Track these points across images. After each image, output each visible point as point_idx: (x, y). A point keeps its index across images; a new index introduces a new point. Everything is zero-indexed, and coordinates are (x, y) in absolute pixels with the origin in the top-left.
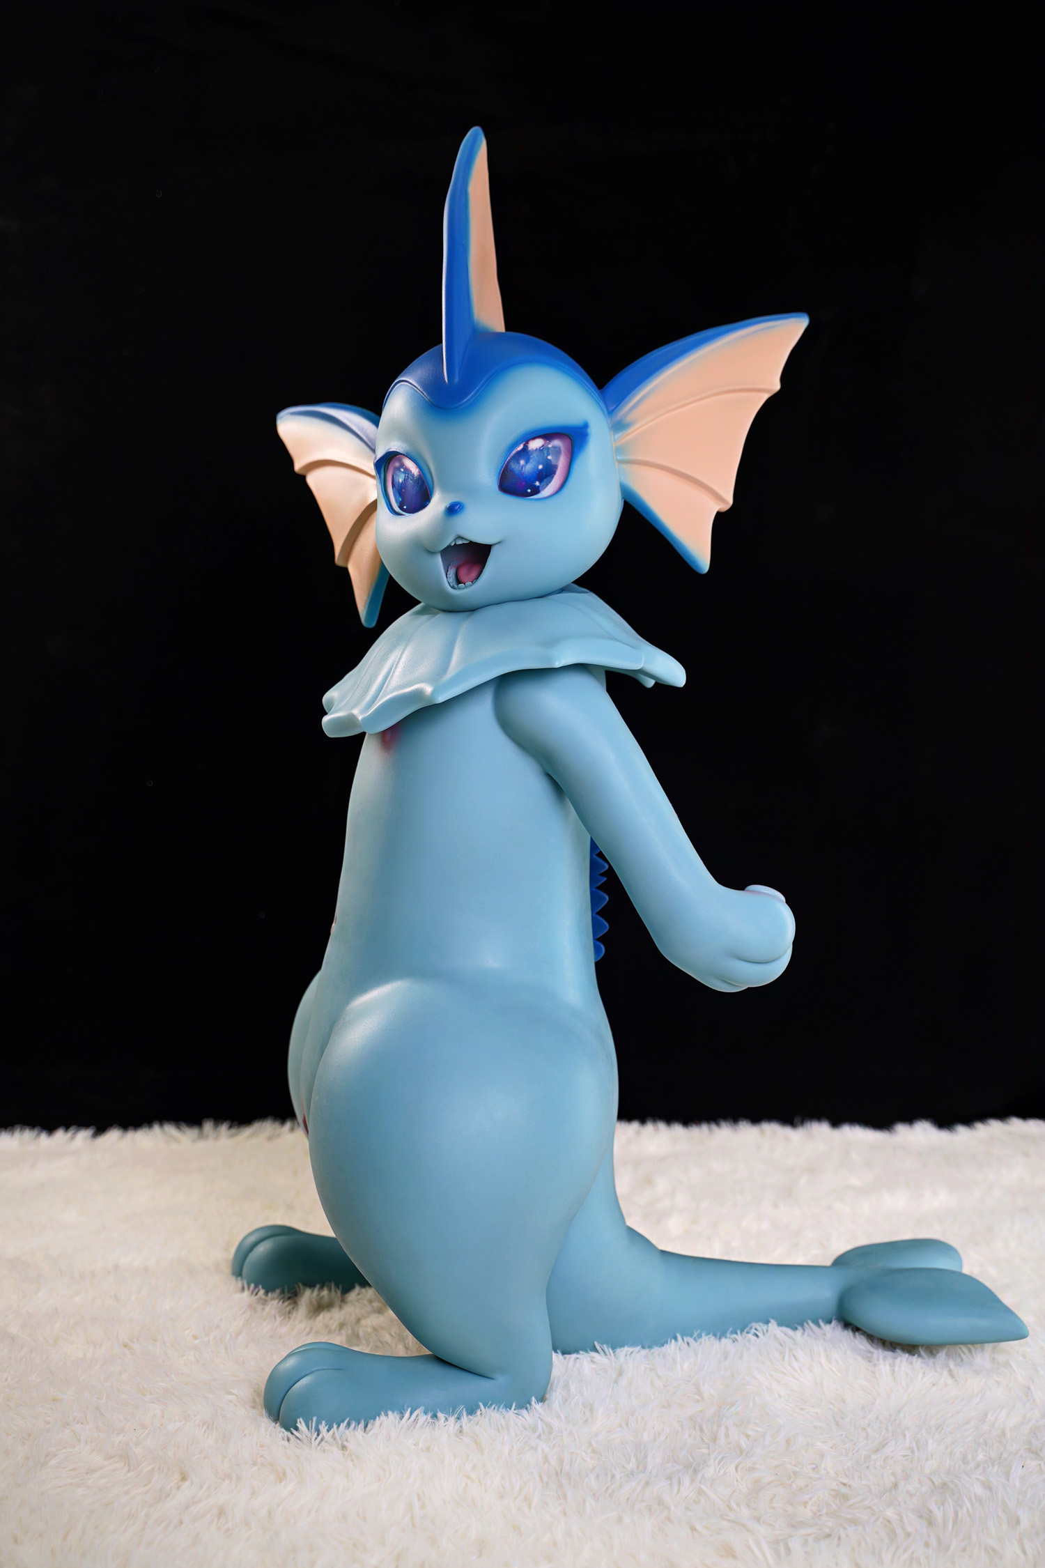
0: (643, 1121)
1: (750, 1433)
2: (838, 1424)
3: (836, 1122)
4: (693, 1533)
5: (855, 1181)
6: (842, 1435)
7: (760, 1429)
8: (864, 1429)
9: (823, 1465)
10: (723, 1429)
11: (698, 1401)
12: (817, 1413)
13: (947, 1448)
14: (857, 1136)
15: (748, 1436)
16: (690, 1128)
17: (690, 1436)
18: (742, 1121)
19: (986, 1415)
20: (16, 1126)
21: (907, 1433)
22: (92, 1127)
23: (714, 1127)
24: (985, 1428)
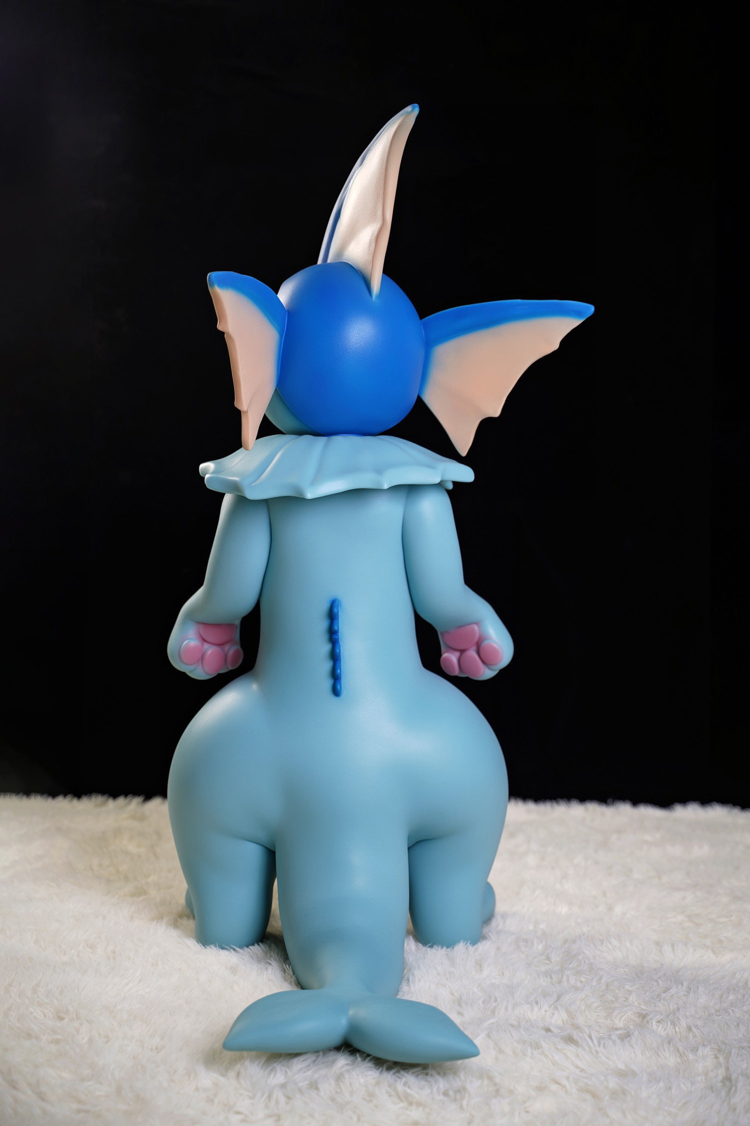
1: (582, 979)
2: (639, 977)
3: (635, 802)
5: (648, 838)
6: (642, 983)
7: (589, 977)
8: (657, 981)
10: (565, 977)
11: (548, 964)
12: (625, 971)
13: (709, 992)
14: (649, 813)
15: (581, 982)
16: (540, 805)
17: (544, 980)
19: (735, 974)
20: (93, 794)
21: (684, 982)
22: (142, 796)
23: (555, 804)
24: (734, 981)
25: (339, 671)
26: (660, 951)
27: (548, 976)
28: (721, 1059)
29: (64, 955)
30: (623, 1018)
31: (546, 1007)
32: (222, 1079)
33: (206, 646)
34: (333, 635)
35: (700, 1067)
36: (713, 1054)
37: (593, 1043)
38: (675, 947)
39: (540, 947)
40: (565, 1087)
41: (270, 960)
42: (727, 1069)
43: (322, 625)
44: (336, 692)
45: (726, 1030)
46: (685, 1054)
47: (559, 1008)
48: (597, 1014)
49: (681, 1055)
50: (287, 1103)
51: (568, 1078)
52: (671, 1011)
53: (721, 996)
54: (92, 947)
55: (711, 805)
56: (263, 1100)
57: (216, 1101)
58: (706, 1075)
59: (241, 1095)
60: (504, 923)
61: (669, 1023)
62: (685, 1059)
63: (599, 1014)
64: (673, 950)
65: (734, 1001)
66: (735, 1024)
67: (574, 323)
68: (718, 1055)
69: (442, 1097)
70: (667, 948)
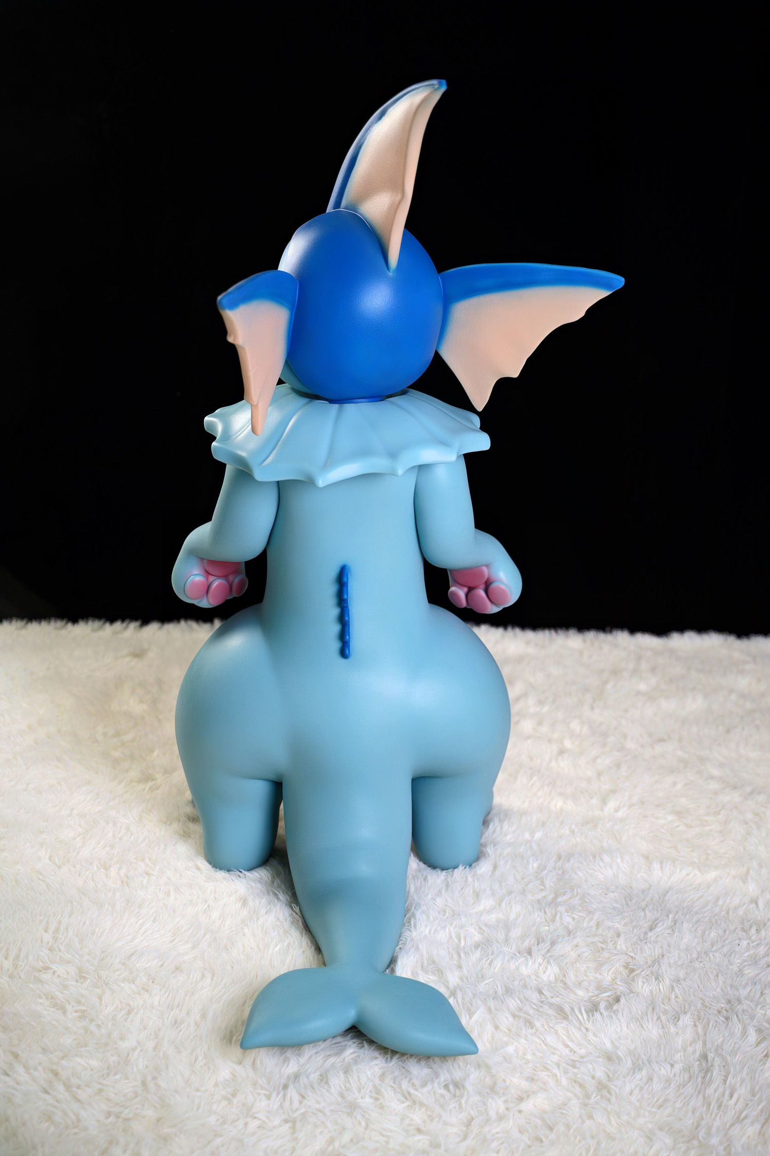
0: (505, 627)
2: (627, 905)
4: (540, 996)
5: (643, 687)
6: (630, 916)
7: (581, 914)
8: (644, 910)
9: (619, 942)
10: (558, 911)
11: (542, 890)
12: (615, 896)
13: (693, 926)
14: (646, 641)
15: (574, 919)
16: (537, 632)
17: (538, 915)
18: (572, 629)
19: (718, 899)
21: (670, 914)
23: (553, 632)
24: (717, 910)
25: (347, 637)
26: (649, 867)
27: (543, 911)
28: (700, 1030)
29: (79, 875)
30: (611, 971)
31: (540, 960)
32: (238, 1068)
33: (211, 578)
34: (342, 601)
35: (679, 1041)
36: (692, 1021)
37: (583, 1018)
38: (664, 866)
39: (535, 865)
40: (556, 1076)
41: (279, 892)
42: (705, 1043)
43: (331, 589)
44: (344, 652)
45: (706, 983)
46: (667, 1025)
47: (552, 961)
48: (587, 965)
49: (663, 1026)
50: (301, 1103)
51: (558, 1065)
52: (656, 956)
53: (704, 932)
54: (107, 868)
55: (707, 633)
56: (278, 1099)
57: (235, 1101)
58: (685, 1050)
59: (259, 1094)
60: (501, 828)
61: (654, 980)
62: (667, 1030)
63: (589, 965)
64: (661, 867)
65: (716, 939)
66: (715, 973)
67: (602, 294)
68: (697, 1024)
69: (443, 1091)
70: (656, 866)
